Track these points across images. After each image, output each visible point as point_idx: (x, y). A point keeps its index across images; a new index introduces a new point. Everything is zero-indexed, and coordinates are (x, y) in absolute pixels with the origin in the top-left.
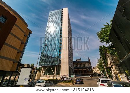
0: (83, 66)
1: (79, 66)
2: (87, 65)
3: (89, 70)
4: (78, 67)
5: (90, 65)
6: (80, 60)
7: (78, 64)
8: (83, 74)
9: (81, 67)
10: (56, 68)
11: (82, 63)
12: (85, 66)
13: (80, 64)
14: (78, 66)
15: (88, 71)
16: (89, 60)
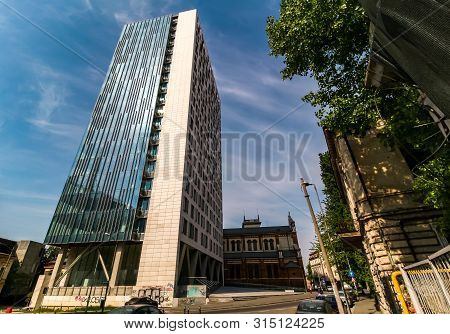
0: (267, 248)
1: (250, 249)
2: (284, 243)
3: (291, 265)
4: (247, 250)
5: (296, 241)
6: (257, 222)
7: (246, 240)
8: (263, 282)
9: (259, 250)
10: (118, 254)
11: (260, 236)
12: (272, 248)
13: (252, 239)
14: (247, 246)
15: (283, 269)
16: (292, 223)
